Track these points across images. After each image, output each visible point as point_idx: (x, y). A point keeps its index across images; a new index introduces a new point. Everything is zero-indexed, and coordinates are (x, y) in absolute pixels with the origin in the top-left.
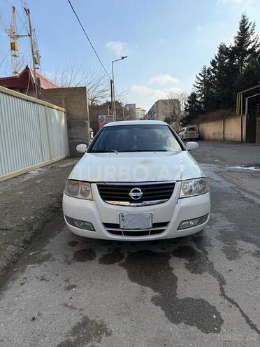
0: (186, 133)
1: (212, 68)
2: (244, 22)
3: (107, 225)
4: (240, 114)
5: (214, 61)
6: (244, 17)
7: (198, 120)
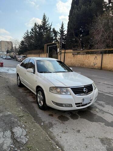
0: (22, 58)
1: (32, 32)
2: (44, 16)
3: (76, 104)
4: (46, 52)
5: (32, 29)
6: (44, 14)
7: (27, 53)
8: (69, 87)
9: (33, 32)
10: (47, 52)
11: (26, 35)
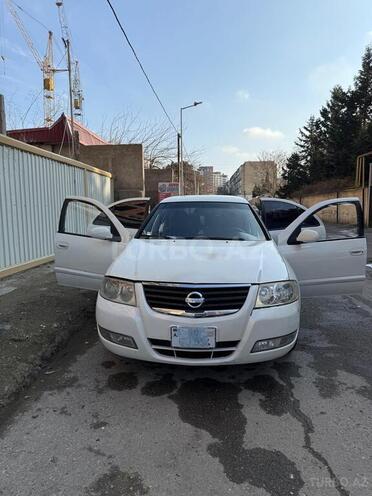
1: (322, 119)
2: (368, 57)
3: (153, 342)
4: (361, 185)
5: (325, 110)
6: (369, 50)
8: (141, 282)
9: (327, 118)
10: (367, 185)
11: (308, 134)
